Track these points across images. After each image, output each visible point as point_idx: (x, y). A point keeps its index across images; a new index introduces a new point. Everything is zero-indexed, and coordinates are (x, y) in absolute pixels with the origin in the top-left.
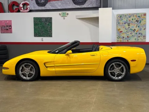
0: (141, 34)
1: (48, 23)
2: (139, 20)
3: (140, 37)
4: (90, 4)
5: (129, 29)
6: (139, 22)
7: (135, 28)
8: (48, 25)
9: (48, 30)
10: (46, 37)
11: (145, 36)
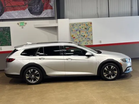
0: (89, 39)
3: (88, 41)
4: (46, 14)
5: (80, 35)
6: (87, 29)
7: (84, 34)
8: (7, 34)
9: (7, 39)
10: (4, 46)
11: (92, 41)
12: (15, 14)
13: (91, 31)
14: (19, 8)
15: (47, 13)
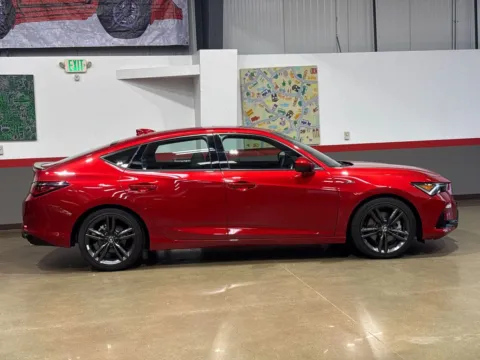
0: (306, 125)
1: (20, 95)
2: (299, 85)
3: (304, 131)
4: (158, 36)
5: (276, 111)
6: (300, 91)
7: (290, 108)
8: (22, 100)
9: (22, 118)
10: (12, 140)
11: (317, 130)
12: (52, 32)
13: (316, 99)
14: (67, 12)
15: (163, 32)
